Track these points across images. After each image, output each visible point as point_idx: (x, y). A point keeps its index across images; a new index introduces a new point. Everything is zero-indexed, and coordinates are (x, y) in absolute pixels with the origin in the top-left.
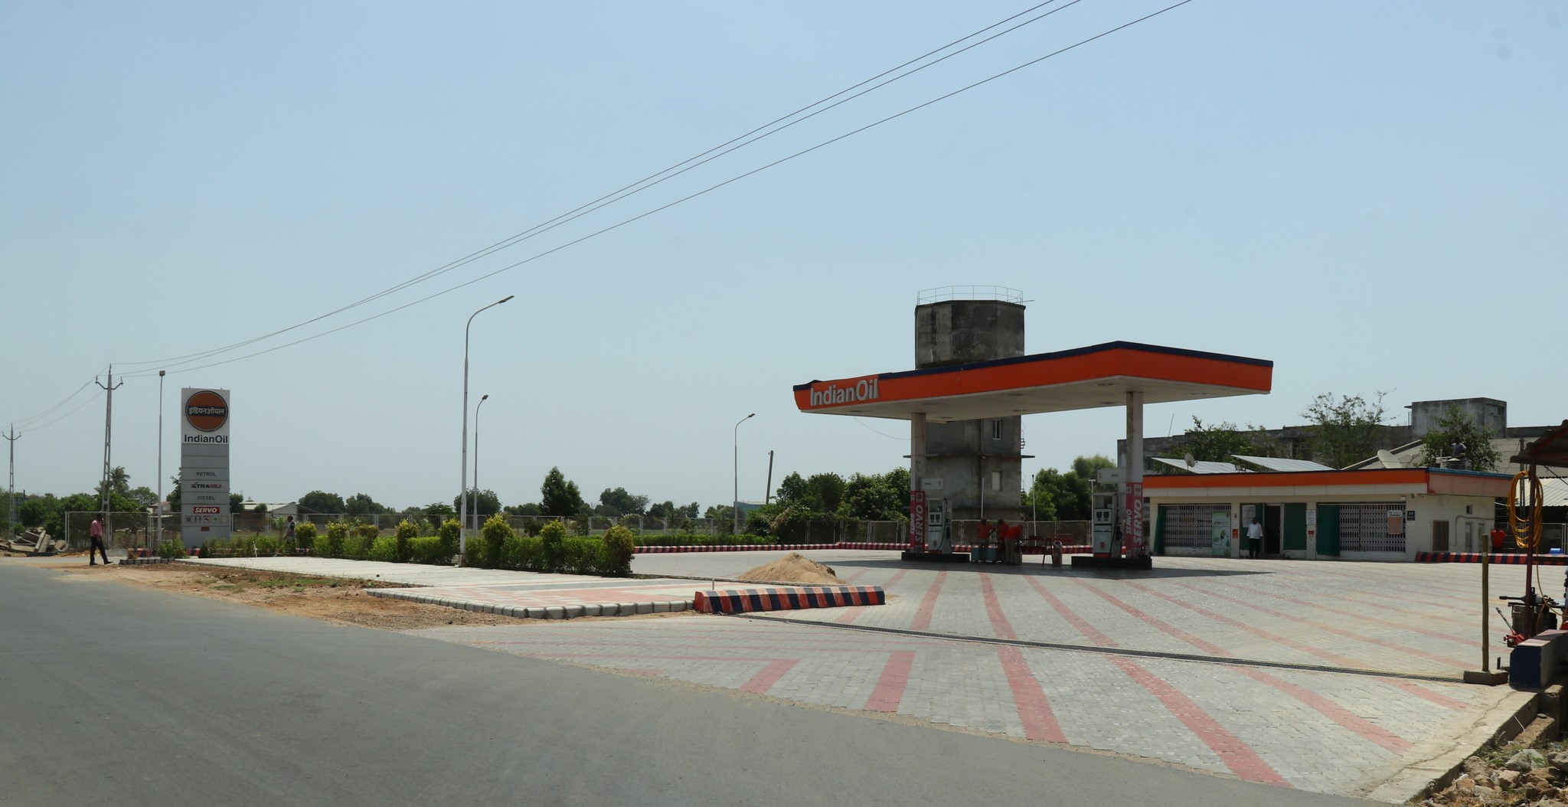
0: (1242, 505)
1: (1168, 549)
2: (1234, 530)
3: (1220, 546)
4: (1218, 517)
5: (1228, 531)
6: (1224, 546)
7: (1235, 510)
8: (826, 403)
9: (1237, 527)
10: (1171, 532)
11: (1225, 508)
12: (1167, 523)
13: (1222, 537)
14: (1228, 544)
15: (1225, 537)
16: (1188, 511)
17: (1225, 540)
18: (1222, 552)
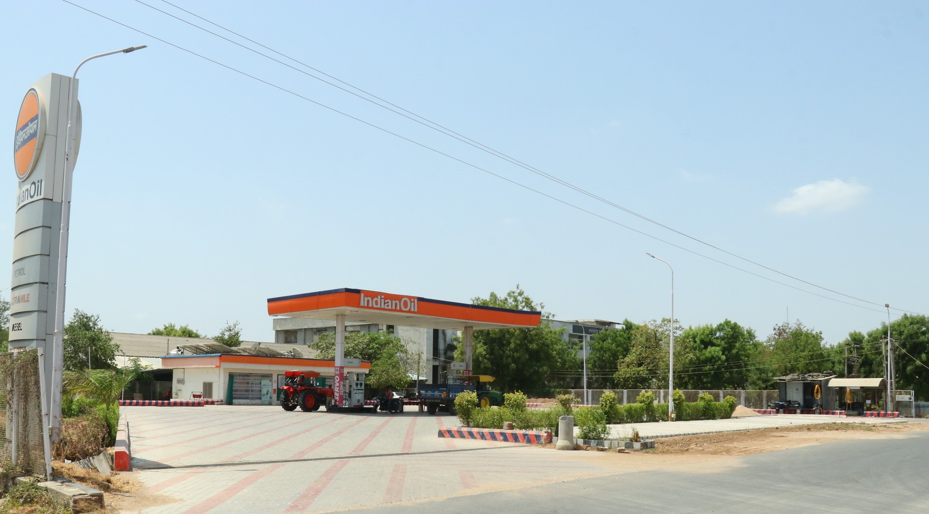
0: (278, 375)
1: (234, 401)
2: (274, 390)
3: (266, 399)
4: (265, 382)
5: (270, 390)
6: (268, 399)
7: (275, 378)
8: (375, 306)
9: (276, 388)
10: (236, 391)
11: (268, 376)
12: (234, 385)
13: (267, 394)
14: (271, 398)
15: (269, 394)
16: (247, 378)
17: (269, 395)
18: (267, 402)
